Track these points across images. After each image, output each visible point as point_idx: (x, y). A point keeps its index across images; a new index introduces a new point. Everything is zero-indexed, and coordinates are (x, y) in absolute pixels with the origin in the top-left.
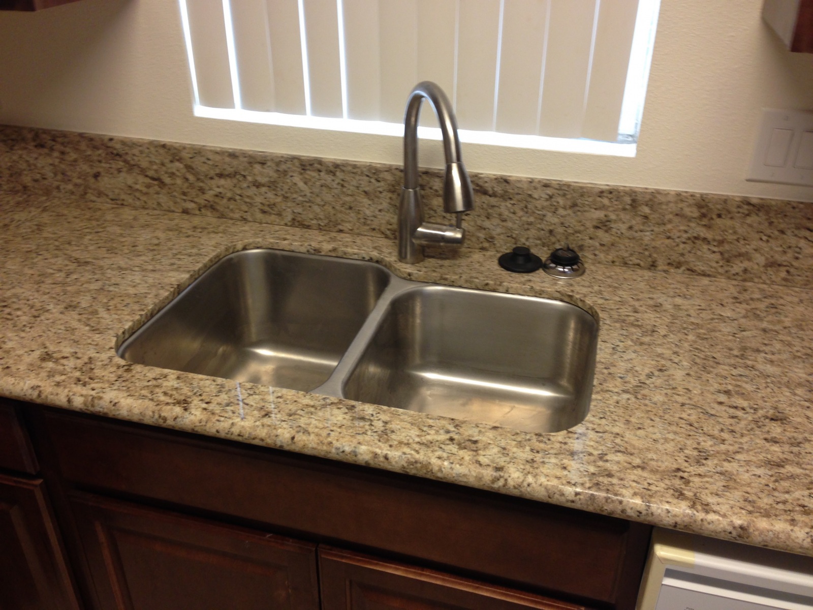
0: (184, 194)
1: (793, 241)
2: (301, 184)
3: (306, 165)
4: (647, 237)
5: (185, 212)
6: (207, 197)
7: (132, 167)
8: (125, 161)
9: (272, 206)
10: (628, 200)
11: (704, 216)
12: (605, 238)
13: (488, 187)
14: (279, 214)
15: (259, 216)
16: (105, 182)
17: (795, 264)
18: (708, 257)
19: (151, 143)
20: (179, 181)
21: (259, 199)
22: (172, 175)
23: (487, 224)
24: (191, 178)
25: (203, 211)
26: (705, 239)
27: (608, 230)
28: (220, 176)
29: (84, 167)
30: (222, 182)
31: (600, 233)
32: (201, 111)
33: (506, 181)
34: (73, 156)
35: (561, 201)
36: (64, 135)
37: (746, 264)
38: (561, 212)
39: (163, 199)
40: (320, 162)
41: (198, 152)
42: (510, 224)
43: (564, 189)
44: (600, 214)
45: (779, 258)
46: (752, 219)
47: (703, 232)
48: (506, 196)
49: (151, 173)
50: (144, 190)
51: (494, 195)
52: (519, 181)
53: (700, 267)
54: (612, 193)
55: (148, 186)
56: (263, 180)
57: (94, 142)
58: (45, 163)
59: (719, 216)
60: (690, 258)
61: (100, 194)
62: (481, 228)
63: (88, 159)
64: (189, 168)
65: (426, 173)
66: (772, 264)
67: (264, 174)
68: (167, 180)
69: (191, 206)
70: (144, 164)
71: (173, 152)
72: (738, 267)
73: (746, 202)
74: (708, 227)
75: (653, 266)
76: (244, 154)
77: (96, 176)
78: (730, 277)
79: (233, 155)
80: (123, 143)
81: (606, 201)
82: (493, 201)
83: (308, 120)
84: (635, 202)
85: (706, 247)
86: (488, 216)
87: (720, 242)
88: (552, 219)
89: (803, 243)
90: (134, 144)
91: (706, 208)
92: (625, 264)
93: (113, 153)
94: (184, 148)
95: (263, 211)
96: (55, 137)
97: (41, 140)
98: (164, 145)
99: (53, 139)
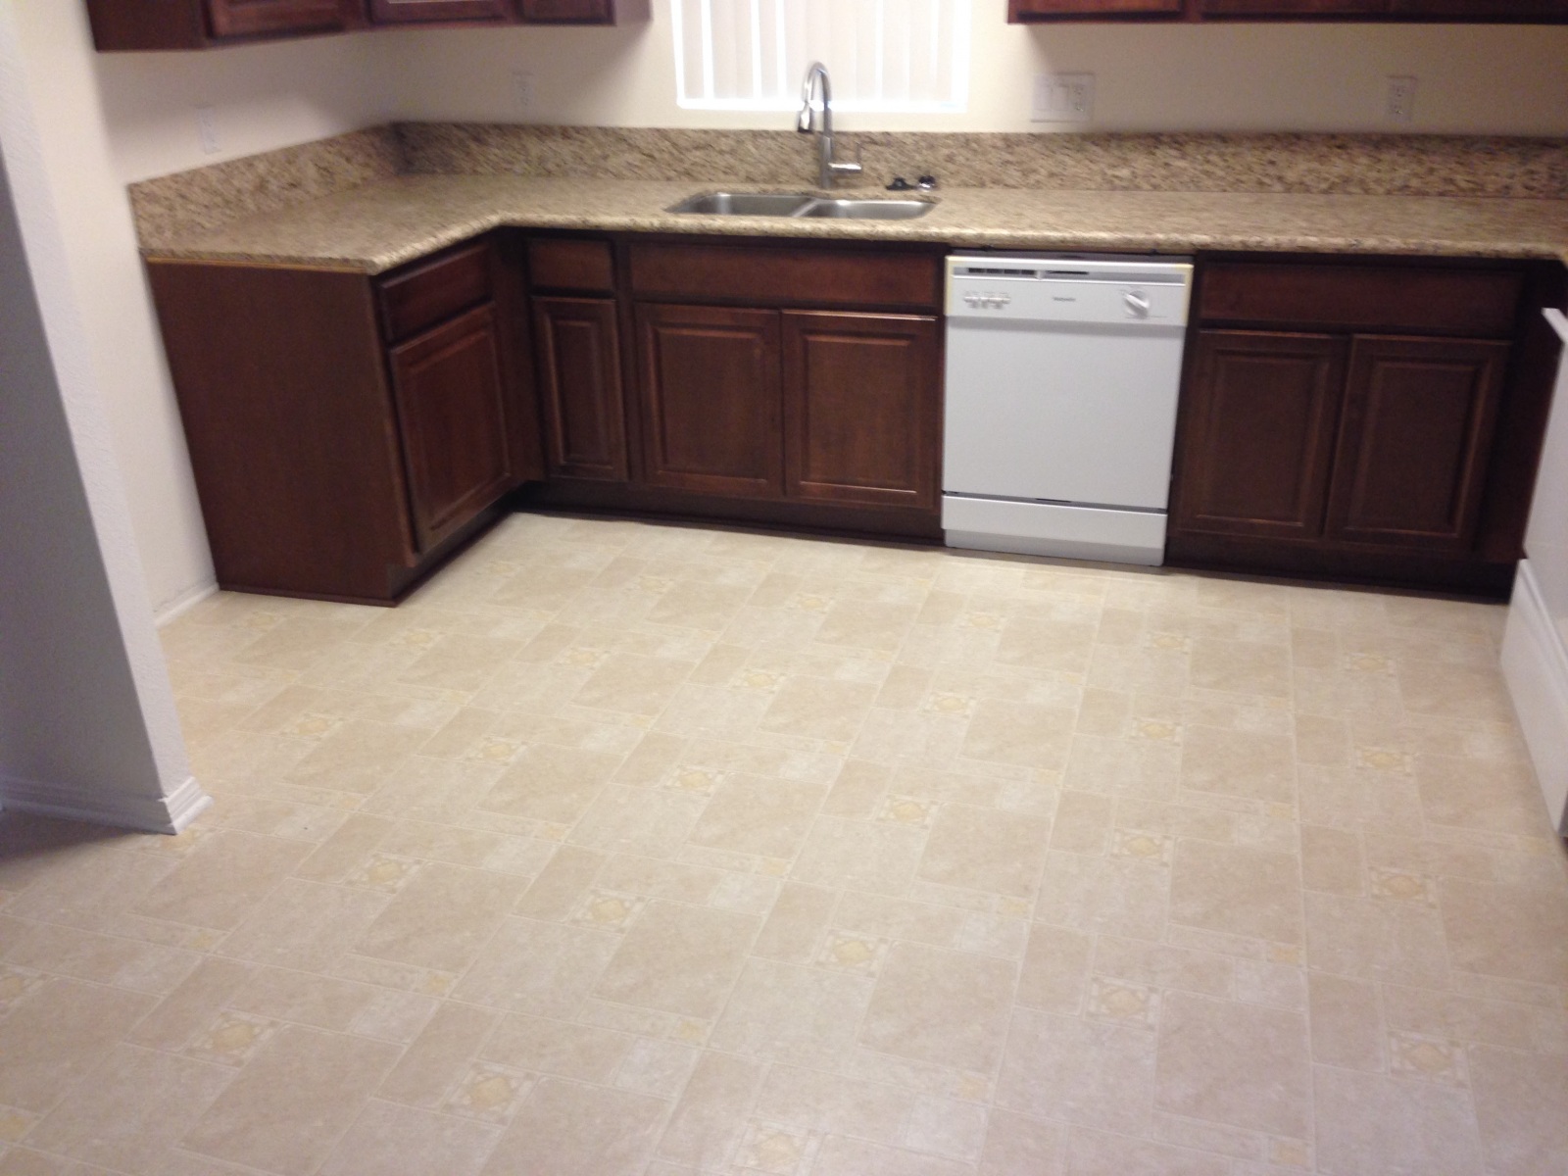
0: (669, 165)
1: (1060, 157)
2: (753, 150)
3: (756, 135)
4: (977, 165)
5: (669, 179)
6: (686, 166)
7: (632, 147)
8: (629, 145)
10: (963, 140)
11: (1009, 146)
12: (953, 168)
13: (876, 139)
14: (736, 174)
15: (722, 176)
16: (614, 162)
17: (1065, 173)
18: (1013, 175)
19: (650, 129)
20: (666, 156)
21: (724, 164)
22: (662, 151)
25: (683, 177)
26: (1011, 163)
27: (954, 162)
28: (697, 148)
29: (598, 152)
30: (698, 153)
31: (949, 165)
32: (685, 102)
33: (888, 134)
34: (589, 141)
35: (923, 144)
36: (586, 128)
37: (1038, 177)
38: (924, 152)
39: (653, 171)
40: (767, 132)
41: (681, 132)
42: (892, 165)
43: (925, 136)
44: (946, 151)
45: (1055, 170)
46: (1037, 146)
47: (1008, 157)
48: (888, 144)
49: (646, 152)
50: (640, 164)
51: (882, 144)
52: (896, 133)
53: (1011, 182)
54: (953, 136)
55: (643, 162)
56: (724, 148)
57: (605, 131)
58: (565, 150)
59: (1017, 145)
60: (1005, 177)
61: (607, 171)
63: (600, 145)
64: (674, 145)
65: (838, 133)
66: (1052, 175)
67: (726, 144)
68: (657, 155)
69: (672, 174)
70: (642, 145)
71: (662, 134)
72: (1033, 178)
73: (1032, 135)
74: (1011, 153)
75: (982, 185)
76: (713, 131)
77: (605, 157)
78: (1027, 186)
79: (706, 132)
80: (629, 130)
81: (950, 142)
82: (883, 148)
84: (968, 142)
85: (1012, 167)
86: (878, 161)
87: (1020, 163)
88: (918, 157)
89: (1067, 159)
90: (637, 131)
91: (1009, 142)
92: (966, 185)
93: (621, 138)
94: (673, 130)
95: (725, 173)
96: (578, 130)
97: (566, 133)
98: (658, 130)
99: (578, 133)
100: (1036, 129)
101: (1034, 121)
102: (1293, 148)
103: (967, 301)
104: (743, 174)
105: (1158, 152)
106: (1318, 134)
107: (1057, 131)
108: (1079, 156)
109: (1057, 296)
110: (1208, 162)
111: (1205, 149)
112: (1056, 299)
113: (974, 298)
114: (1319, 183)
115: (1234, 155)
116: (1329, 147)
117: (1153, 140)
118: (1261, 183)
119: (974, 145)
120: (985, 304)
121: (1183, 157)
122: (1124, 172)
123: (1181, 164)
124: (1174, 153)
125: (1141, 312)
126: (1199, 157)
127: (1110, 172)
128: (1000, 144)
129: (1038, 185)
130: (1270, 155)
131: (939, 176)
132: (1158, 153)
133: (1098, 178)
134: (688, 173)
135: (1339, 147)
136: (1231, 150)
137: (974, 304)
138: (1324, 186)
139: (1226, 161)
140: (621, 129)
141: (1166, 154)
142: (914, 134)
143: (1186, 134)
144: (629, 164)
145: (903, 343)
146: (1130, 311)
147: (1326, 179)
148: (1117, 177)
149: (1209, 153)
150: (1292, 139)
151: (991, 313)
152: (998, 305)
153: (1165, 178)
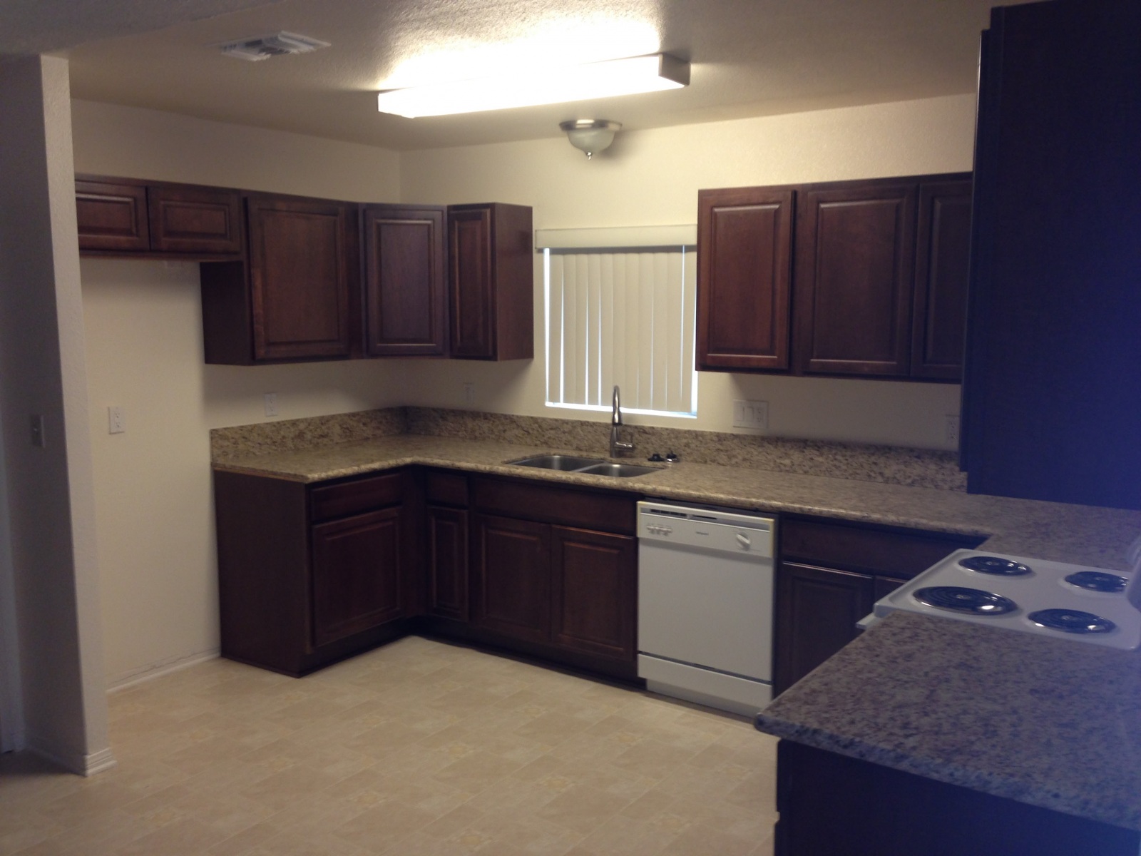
0: (536, 437)
1: (750, 449)
2: (581, 432)
3: (583, 424)
4: (702, 450)
5: (536, 445)
6: (545, 438)
7: (518, 426)
8: (517, 424)
9: (569, 441)
10: (694, 434)
11: (719, 440)
12: (689, 451)
13: (647, 430)
14: (571, 445)
15: (564, 446)
16: (507, 434)
17: (752, 459)
18: (723, 458)
19: (528, 417)
20: (535, 432)
21: (564, 439)
22: (533, 429)
23: (647, 446)
24: (540, 430)
26: (722, 450)
27: (689, 447)
28: (551, 429)
29: (501, 428)
30: (552, 432)
31: (686, 448)
32: (548, 404)
33: (653, 428)
34: (498, 422)
35: (672, 435)
36: (496, 414)
37: (736, 460)
38: (673, 440)
39: (528, 440)
40: (588, 422)
41: (544, 419)
42: (655, 446)
43: (673, 431)
44: (685, 441)
45: (746, 457)
46: (736, 441)
47: (720, 447)
48: (653, 434)
49: (526, 429)
51: (649, 434)
52: (658, 429)
53: (722, 462)
54: (689, 432)
55: (523, 435)
56: (566, 430)
57: (506, 417)
58: (485, 426)
59: (725, 440)
60: (717, 458)
61: (504, 439)
62: (645, 448)
63: (503, 424)
64: (540, 426)
65: (626, 425)
66: (745, 460)
67: (566, 428)
68: (531, 431)
69: (538, 442)
70: (523, 425)
71: (534, 420)
72: (734, 461)
73: (733, 435)
74: (721, 444)
75: (706, 462)
76: (561, 420)
77: (505, 431)
78: (732, 465)
79: (556, 420)
80: (517, 417)
81: (687, 435)
82: (649, 436)
83: (586, 407)
84: (697, 435)
85: (722, 453)
86: (648, 443)
87: (727, 451)
88: (670, 443)
89: (753, 450)
90: (521, 417)
91: (720, 438)
92: (696, 462)
93: (513, 421)
94: (539, 418)
95: (565, 444)
96: (492, 415)
97: (487, 416)
98: (532, 418)
99: (491, 416)
100: (736, 432)
101: (734, 427)
102: (888, 455)
103: (649, 529)
104: (575, 446)
105: (805, 450)
106: (902, 448)
107: (746, 433)
108: (760, 450)
109: (699, 531)
110: (836, 459)
111: (834, 452)
112: (698, 533)
113: (652, 527)
114: (906, 479)
115: (851, 456)
116: (910, 457)
117: (803, 443)
118: (869, 476)
119: (700, 438)
120: (659, 531)
121: (821, 455)
122: (787, 462)
123: (820, 459)
124: (815, 452)
125: (746, 547)
126: (830, 456)
127: (778, 461)
128: (715, 439)
129: (737, 465)
130: (873, 459)
131: (681, 455)
132: (807, 452)
133: (772, 464)
134: (546, 443)
135: (917, 457)
136: (849, 453)
137: (652, 531)
138: (909, 481)
139: (847, 460)
140: (513, 415)
141: (810, 453)
142: (667, 429)
143: (822, 442)
144: (517, 436)
145: (615, 552)
146: (740, 545)
147: (910, 477)
148: (781, 464)
149: (836, 454)
150: (885, 449)
151: (661, 538)
152: (666, 533)
153: (811, 467)
